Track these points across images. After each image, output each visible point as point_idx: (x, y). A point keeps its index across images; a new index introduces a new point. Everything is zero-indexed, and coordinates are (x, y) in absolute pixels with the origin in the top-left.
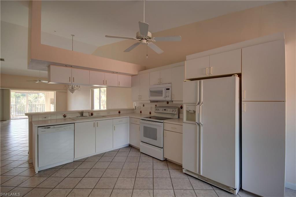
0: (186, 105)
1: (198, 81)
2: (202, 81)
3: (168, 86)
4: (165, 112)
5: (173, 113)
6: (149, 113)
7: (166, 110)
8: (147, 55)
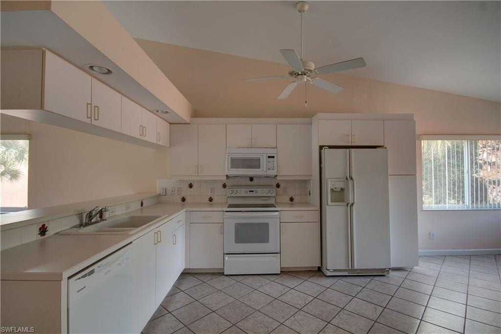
0: (332, 181)
1: (348, 150)
2: (353, 150)
3: (271, 152)
4: (252, 194)
5: (269, 195)
6: (208, 200)
7: (253, 191)
8: (306, 102)
